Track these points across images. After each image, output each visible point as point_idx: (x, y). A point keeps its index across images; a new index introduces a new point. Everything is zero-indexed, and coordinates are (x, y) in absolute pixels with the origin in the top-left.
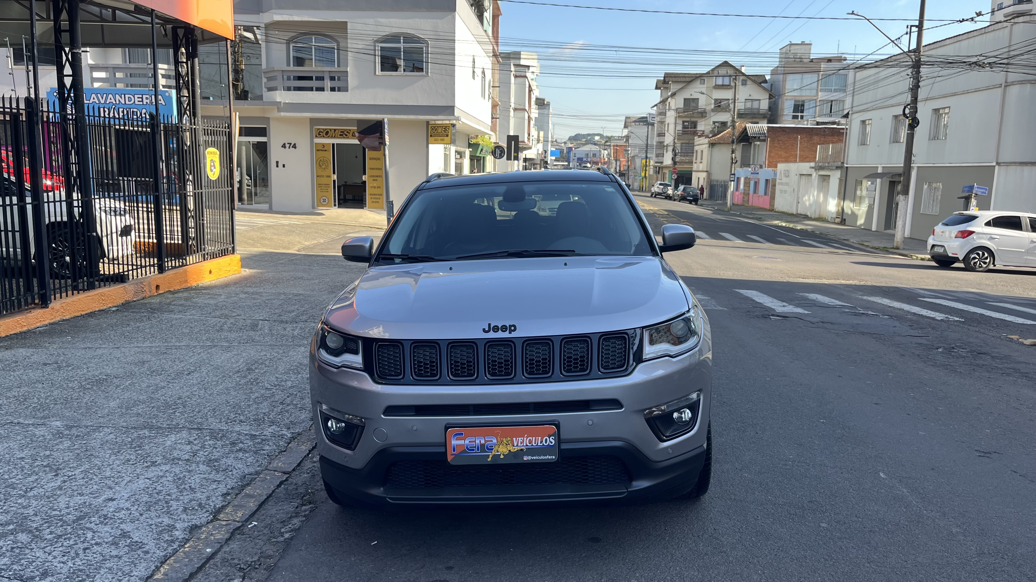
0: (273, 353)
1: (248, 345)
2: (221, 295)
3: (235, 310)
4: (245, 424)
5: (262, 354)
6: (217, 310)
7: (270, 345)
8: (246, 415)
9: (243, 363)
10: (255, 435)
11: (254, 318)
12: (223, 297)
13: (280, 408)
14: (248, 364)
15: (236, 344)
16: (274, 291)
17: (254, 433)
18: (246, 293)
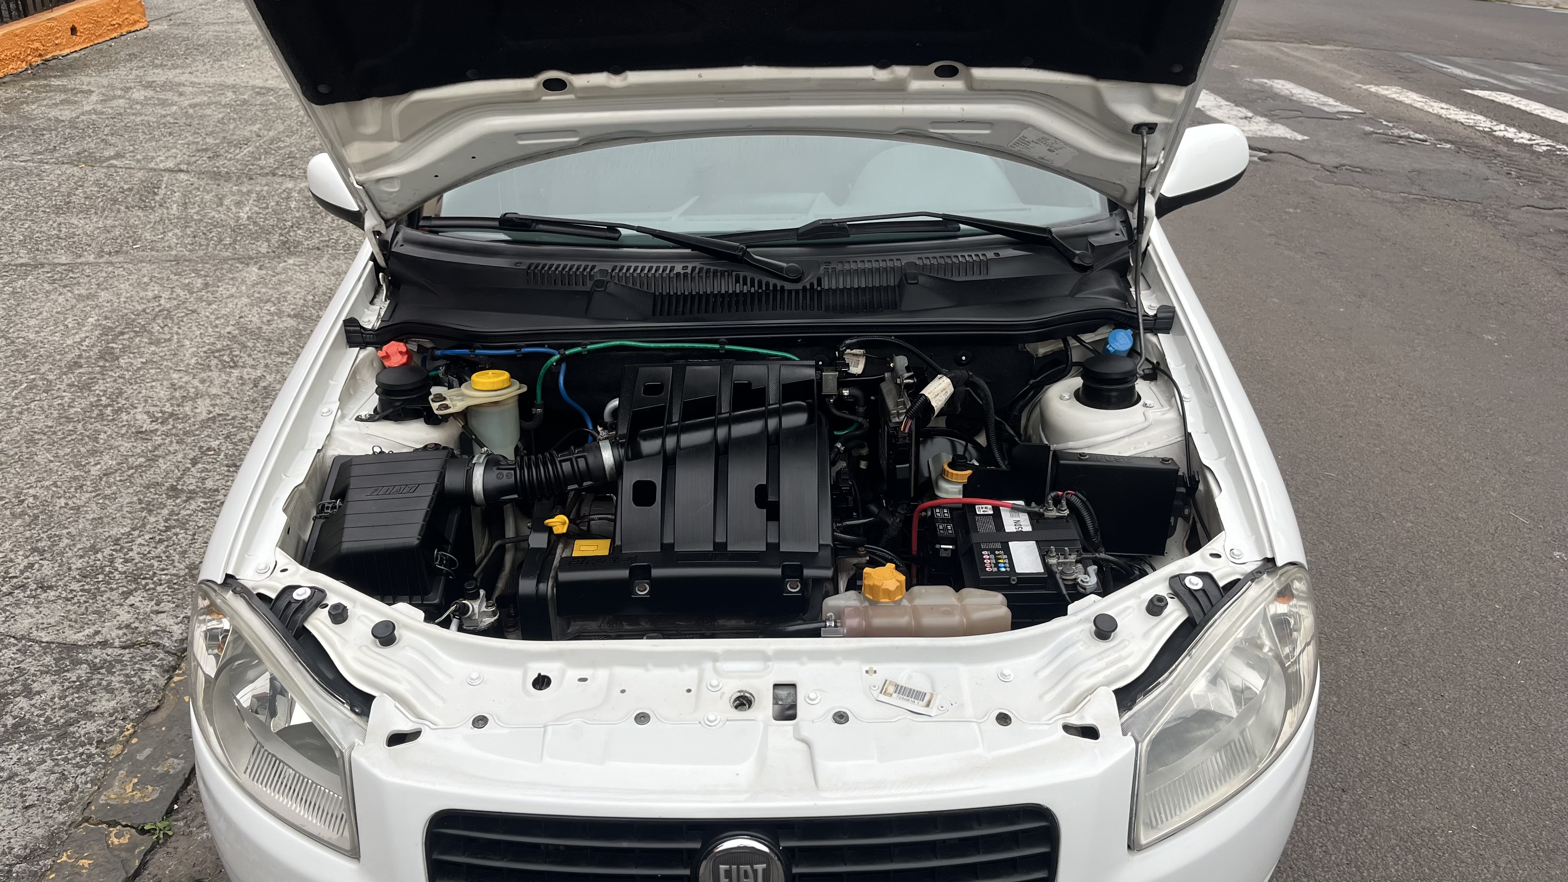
0: (178, 291)
1: (121, 259)
2: (93, 92)
3: (112, 140)
4: (52, 594)
5: (150, 294)
6: (72, 138)
7: (177, 260)
8: (62, 554)
9: (96, 326)
10: (75, 646)
11: (152, 165)
12: (94, 98)
13: (165, 512)
14: (106, 330)
15: (91, 259)
16: (212, 80)
17: (72, 636)
18: (149, 85)
